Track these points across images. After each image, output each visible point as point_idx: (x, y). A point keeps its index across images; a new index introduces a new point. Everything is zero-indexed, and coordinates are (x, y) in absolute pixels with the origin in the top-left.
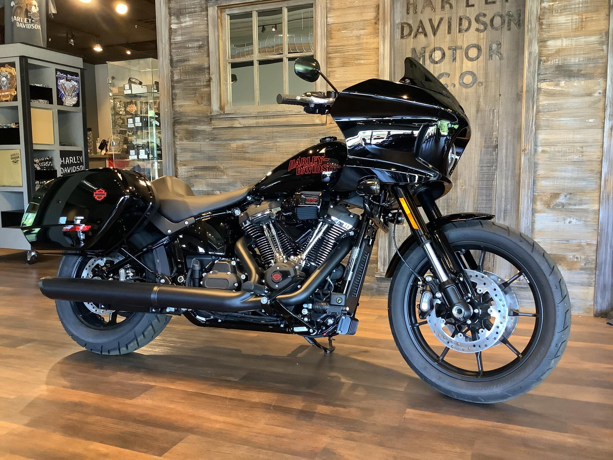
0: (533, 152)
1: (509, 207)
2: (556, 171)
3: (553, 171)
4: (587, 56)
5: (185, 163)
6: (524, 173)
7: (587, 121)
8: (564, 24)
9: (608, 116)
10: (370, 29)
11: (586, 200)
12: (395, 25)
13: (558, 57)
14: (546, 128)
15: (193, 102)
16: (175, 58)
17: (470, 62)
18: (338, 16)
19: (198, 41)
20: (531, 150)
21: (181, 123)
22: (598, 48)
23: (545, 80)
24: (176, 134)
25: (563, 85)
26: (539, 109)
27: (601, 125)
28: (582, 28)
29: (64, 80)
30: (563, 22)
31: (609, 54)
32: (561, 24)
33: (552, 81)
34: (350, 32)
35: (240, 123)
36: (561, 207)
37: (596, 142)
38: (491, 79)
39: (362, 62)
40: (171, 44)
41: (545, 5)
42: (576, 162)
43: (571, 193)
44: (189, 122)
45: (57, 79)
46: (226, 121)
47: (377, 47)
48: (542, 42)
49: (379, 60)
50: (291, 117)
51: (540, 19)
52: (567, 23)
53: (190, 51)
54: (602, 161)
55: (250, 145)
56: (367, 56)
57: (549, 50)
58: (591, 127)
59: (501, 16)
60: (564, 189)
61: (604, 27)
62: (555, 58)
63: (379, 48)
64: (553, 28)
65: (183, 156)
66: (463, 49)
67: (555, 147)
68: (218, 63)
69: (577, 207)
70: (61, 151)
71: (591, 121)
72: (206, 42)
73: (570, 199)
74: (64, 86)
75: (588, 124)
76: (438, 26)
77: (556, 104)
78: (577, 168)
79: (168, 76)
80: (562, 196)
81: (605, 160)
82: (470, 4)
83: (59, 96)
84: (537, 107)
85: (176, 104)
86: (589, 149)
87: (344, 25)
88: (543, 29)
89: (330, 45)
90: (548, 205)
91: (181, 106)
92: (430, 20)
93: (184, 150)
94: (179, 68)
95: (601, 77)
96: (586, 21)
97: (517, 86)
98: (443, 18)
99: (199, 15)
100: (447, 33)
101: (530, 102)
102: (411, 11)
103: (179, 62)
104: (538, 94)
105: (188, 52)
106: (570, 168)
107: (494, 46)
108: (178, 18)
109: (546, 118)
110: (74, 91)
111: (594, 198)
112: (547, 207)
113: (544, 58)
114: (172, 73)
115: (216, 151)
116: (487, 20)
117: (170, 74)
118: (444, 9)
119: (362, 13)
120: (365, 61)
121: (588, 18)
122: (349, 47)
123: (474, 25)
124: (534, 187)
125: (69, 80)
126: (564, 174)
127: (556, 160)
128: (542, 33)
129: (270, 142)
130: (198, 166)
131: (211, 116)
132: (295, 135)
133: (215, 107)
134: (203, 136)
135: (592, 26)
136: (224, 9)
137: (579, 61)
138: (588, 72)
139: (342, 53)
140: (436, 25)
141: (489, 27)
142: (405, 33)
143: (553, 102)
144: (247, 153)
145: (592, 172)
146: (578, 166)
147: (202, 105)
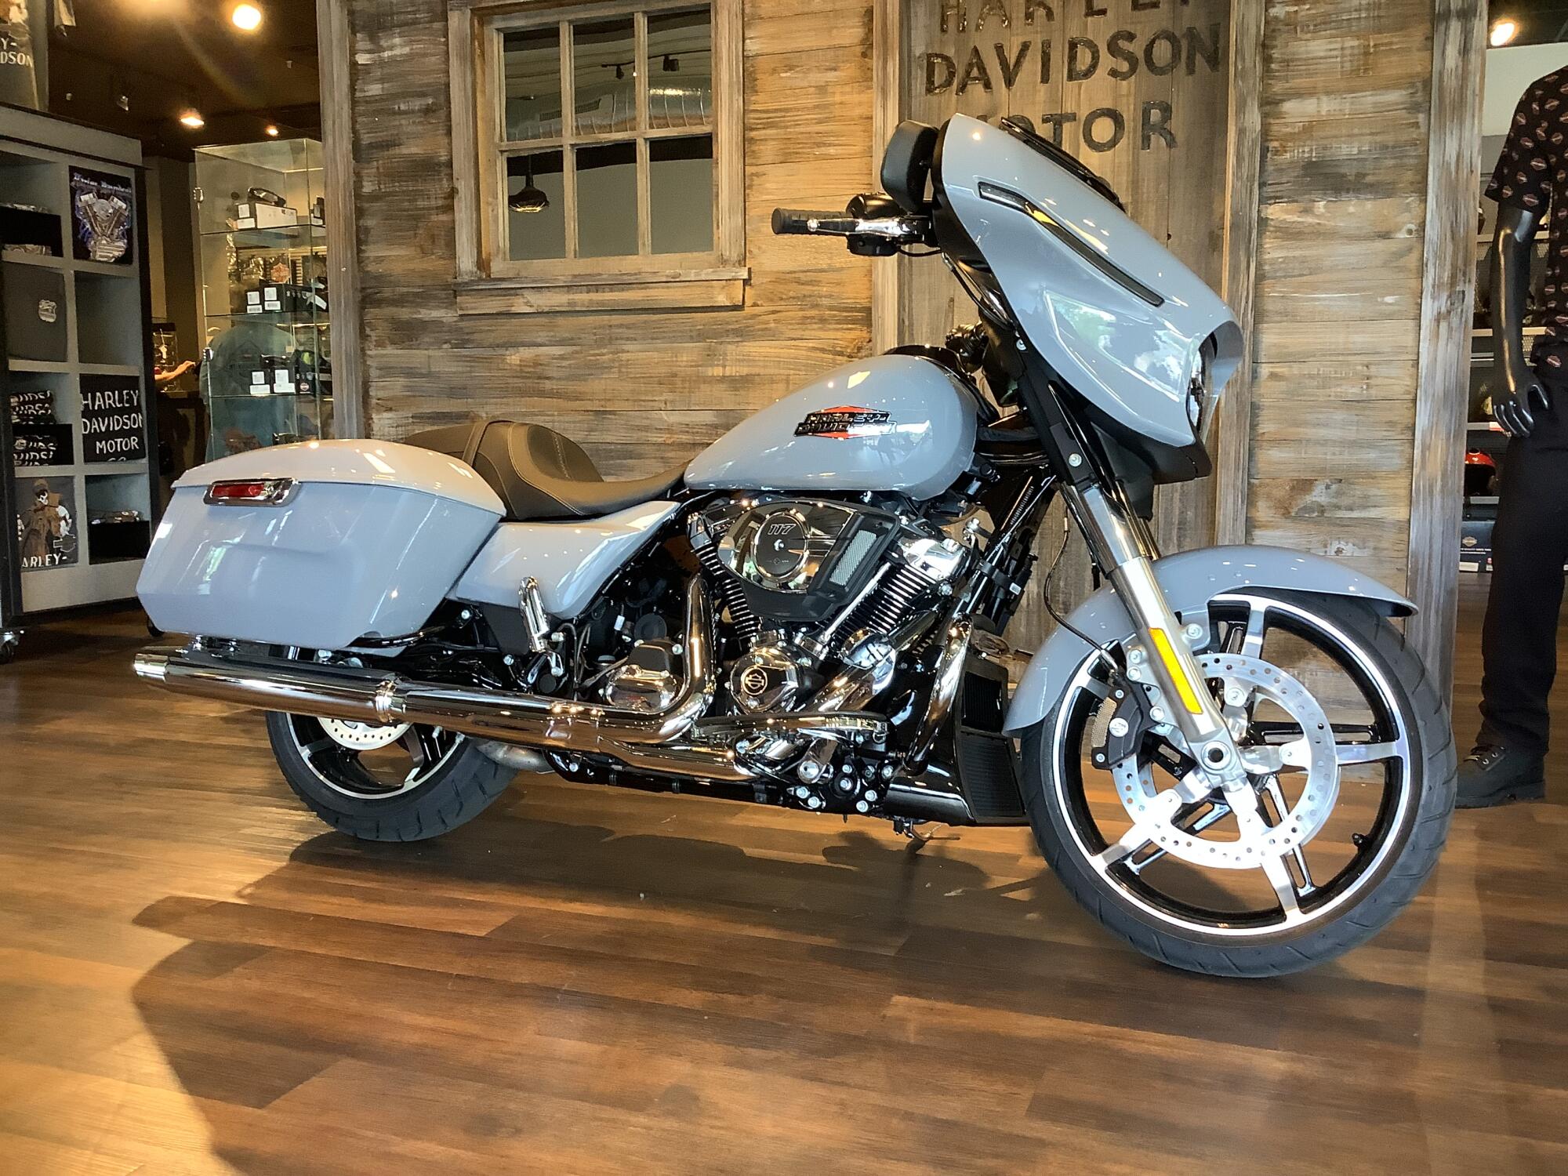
0: (1248, 378)
1: (1190, 514)
2: (1305, 424)
3: (1297, 424)
4: (1378, 138)
5: (390, 404)
6: (1226, 431)
7: (1379, 299)
8: (1321, 61)
9: (1431, 288)
10: (849, 70)
11: (1374, 496)
12: (913, 59)
13: (1308, 142)
14: (1278, 319)
15: (414, 248)
16: (366, 139)
17: (1096, 154)
18: (773, 37)
19: (423, 95)
20: (1243, 373)
21: (379, 303)
22: (1404, 119)
23: (1277, 198)
24: (368, 331)
25: (1322, 210)
26: (1262, 272)
27: (1413, 313)
28: (1366, 70)
29: (91, 195)
30: (1322, 54)
31: (1432, 136)
32: (1314, 61)
33: (1297, 201)
34: (801, 75)
35: (528, 302)
36: (1316, 514)
37: (1403, 353)
38: (1148, 197)
39: (832, 151)
40: (354, 102)
41: (1278, 11)
42: (1354, 403)
43: (1341, 480)
44: (400, 301)
45: (74, 192)
46: (493, 298)
47: (866, 113)
48: (1270, 104)
49: (872, 146)
50: (655, 288)
51: (1264, 46)
52: (1330, 57)
53: (403, 122)
54: (1415, 401)
55: (553, 359)
56: (843, 136)
57: (1286, 125)
58: (1389, 317)
59: (1171, 37)
60: (1323, 471)
61: (1419, 69)
62: (1302, 144)
63: (871, 118)
64: (1298, 70)
65: (383, 386)
66: (1079, 123)
67: (1302, 365)
68: (473, 154)
69: (1355, 514)
70: (82, 377)
71: (1389, 299)
72: (442, 98)
73: (1339, 494)
74: (92, 209)
75: (1384, 307)
76: (1018, 63)
77: (1303, 260)
78: (1356, 418)
79: (349, 182)
80: (1320, 487)
81: (1423, 399)
82: (1096, 8)
83: (80, 237)
84: (1259, 266)
85: (366, 255)
86: (1384, 370)
87: (788, 58)
88: (1272, 71)
89: (752, 107)
90: (1286, 508)
91: (379, 260)
92: (999, 49)
93: (387, 371)
94: (375, 163)
95: (1412, 192)
96: (1375, 52)
97: (1211, 213)
98: (1030, 42)
99: (427, 31)
100: (1039, 80)
101: (1242, 253)
102: (951, 25)
103: (376, 148)
104: (1260, 234)
105: (397, 123)
106: (1339, 416)
107: (1155, 115)
108: (373, 38)
109: (1281, 292)
110: (119, 224)
111: (1397, 491)
112: (1284, 514)
113: (1276, 144)
114: (357, 177)
115: (468, 375)
116: (1137, 48)
117: (353, 179)
118: (1033, 19)
119: (830, 30)
120: (838, 150)
121: (1382, 45)
122: (800, 113)
123: (1106, 61)
124: (1252, 464)
125: (107, 197)
126: (1322, 432)
127: (1302, 398)
128: (1270, 82)
129: (606, 350)
130: (421, 410)
131: (455, 284)
132: (665, 335)
133: (466, 262)
134: (437, 335)
135: (1391, 66)
136: (489, 15)
137: (1360, 152)
138: (1380, 178)
139: (781, 128)
140: (1012, 61)
141: (1142, 67)
142: (938, 80)
143: (1297, 253)
144: (548, 378)
145: (1390, 426)
146: (1357, 412)
147: (433, 257)
